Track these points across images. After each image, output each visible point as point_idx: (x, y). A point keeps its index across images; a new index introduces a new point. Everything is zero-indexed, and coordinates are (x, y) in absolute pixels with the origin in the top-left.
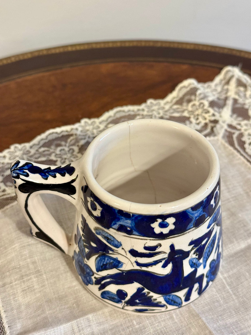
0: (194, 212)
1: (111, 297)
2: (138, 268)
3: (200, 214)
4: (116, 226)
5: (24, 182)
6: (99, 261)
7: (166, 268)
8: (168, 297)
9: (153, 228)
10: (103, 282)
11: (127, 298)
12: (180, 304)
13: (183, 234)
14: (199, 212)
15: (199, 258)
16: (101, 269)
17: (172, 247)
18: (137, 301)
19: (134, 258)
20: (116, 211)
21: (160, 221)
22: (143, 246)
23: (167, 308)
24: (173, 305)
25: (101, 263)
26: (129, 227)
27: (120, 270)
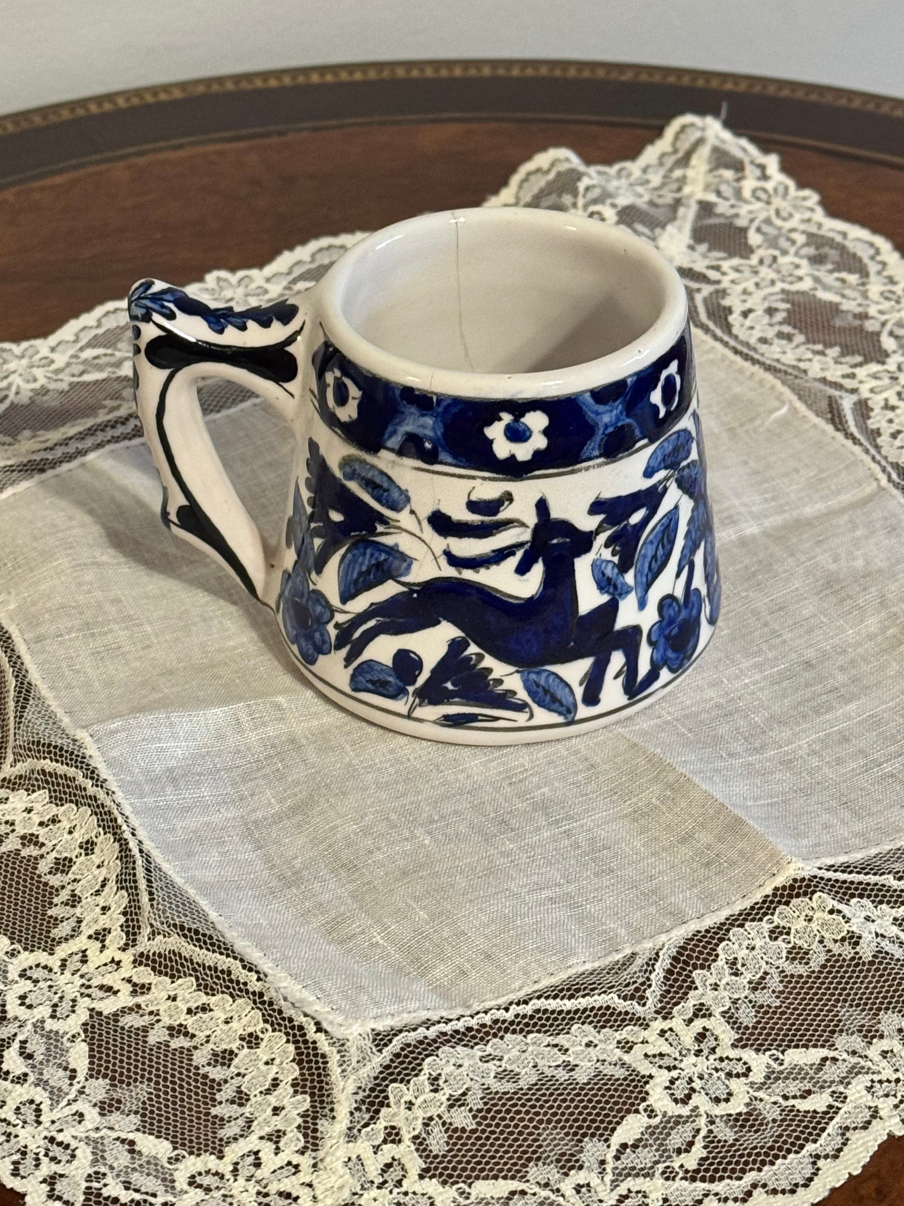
0: (601, 408)
1: (379, 680)
2: (450, 572)
3: (618, 419)
4: (394, 442)
5: (162, 333)
6: (349, 565)
7: (528, 575)
8: (533, 676)
9: (491, 442)
10: (357, 635)
11: (421, 680)
12: (569, 711)
13: (572, 472)
14: (615, 412)
15: (623, 567)
16: (353, 591)
17: (542, 506)
18: (449, 686)
19: (442, 539)
20: (398, 393)
21: (507, 418)
22: (466, 500)
23: (532, 716)
24: (550, 710)
25: (353, 570)
26: (431, 440)
27: (403, 584)
